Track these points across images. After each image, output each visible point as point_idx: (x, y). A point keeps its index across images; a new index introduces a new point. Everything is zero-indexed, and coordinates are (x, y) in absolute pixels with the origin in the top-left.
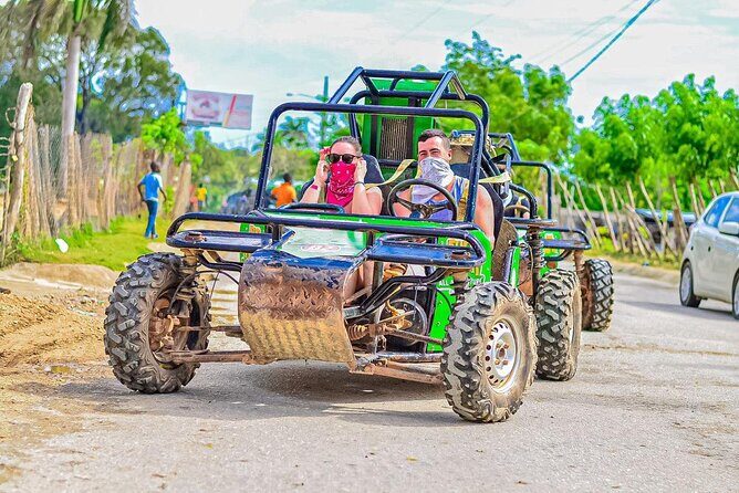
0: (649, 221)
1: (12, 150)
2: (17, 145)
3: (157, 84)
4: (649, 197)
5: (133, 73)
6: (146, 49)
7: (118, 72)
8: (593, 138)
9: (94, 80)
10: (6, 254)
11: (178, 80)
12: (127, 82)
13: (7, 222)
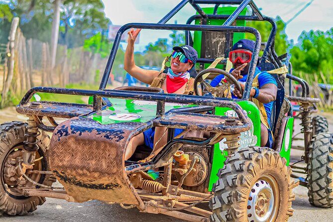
0: (324, 90)
1: (8, 50)
2: (10, 48)
3: (99, 22)
4: (324, 78)
5: (89, 17)
6: (95, 6)
7: (81, 17)
8: (298, 51)
9: (70, 20)
10: (4, 102)
11: (108, 21)
12: (86, 21)
13: (5, 86)
